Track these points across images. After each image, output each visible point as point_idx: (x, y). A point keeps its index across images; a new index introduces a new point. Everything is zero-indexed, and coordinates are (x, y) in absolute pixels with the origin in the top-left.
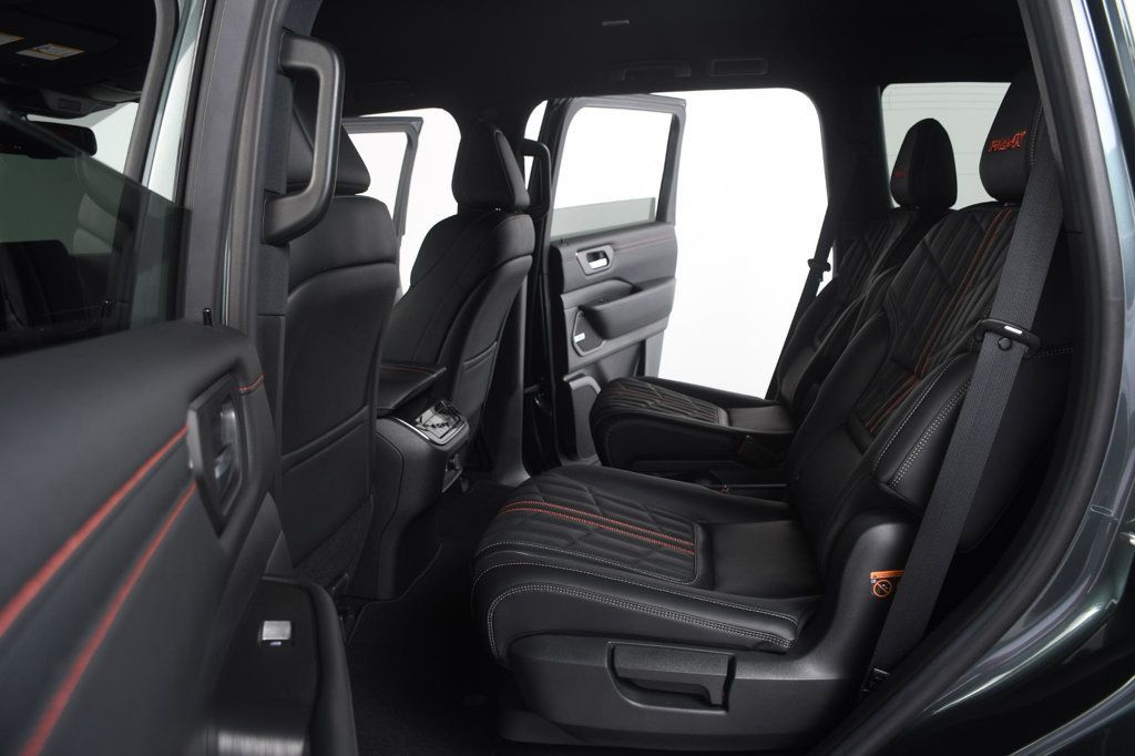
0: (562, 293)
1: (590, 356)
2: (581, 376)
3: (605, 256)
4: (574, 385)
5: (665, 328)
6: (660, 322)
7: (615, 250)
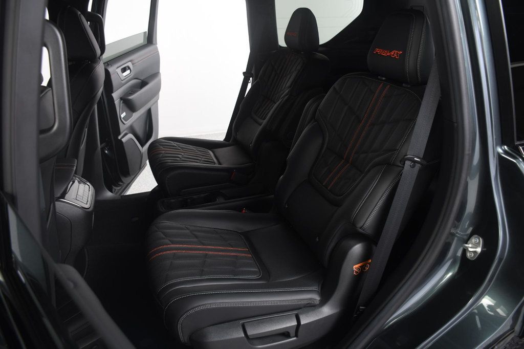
0: (113, 93)
1: (128, 123)
2: (126, 134)
3: (129, 68)
4: (124, 140)
5: (158, 100)
6: (156, 97)
7: (133, 64)
